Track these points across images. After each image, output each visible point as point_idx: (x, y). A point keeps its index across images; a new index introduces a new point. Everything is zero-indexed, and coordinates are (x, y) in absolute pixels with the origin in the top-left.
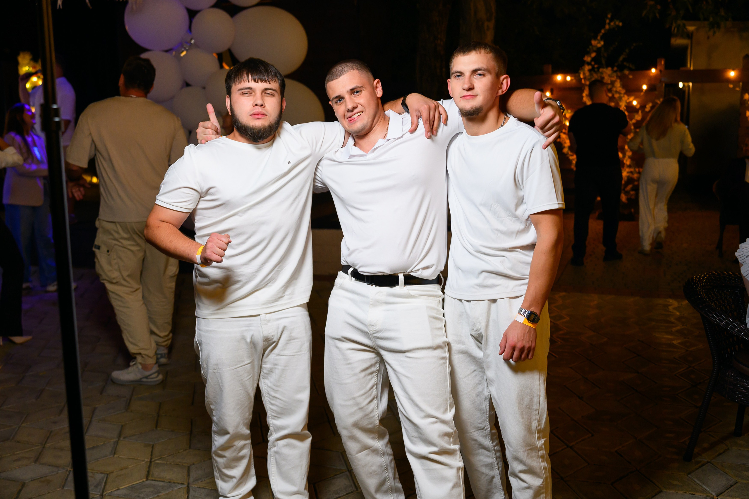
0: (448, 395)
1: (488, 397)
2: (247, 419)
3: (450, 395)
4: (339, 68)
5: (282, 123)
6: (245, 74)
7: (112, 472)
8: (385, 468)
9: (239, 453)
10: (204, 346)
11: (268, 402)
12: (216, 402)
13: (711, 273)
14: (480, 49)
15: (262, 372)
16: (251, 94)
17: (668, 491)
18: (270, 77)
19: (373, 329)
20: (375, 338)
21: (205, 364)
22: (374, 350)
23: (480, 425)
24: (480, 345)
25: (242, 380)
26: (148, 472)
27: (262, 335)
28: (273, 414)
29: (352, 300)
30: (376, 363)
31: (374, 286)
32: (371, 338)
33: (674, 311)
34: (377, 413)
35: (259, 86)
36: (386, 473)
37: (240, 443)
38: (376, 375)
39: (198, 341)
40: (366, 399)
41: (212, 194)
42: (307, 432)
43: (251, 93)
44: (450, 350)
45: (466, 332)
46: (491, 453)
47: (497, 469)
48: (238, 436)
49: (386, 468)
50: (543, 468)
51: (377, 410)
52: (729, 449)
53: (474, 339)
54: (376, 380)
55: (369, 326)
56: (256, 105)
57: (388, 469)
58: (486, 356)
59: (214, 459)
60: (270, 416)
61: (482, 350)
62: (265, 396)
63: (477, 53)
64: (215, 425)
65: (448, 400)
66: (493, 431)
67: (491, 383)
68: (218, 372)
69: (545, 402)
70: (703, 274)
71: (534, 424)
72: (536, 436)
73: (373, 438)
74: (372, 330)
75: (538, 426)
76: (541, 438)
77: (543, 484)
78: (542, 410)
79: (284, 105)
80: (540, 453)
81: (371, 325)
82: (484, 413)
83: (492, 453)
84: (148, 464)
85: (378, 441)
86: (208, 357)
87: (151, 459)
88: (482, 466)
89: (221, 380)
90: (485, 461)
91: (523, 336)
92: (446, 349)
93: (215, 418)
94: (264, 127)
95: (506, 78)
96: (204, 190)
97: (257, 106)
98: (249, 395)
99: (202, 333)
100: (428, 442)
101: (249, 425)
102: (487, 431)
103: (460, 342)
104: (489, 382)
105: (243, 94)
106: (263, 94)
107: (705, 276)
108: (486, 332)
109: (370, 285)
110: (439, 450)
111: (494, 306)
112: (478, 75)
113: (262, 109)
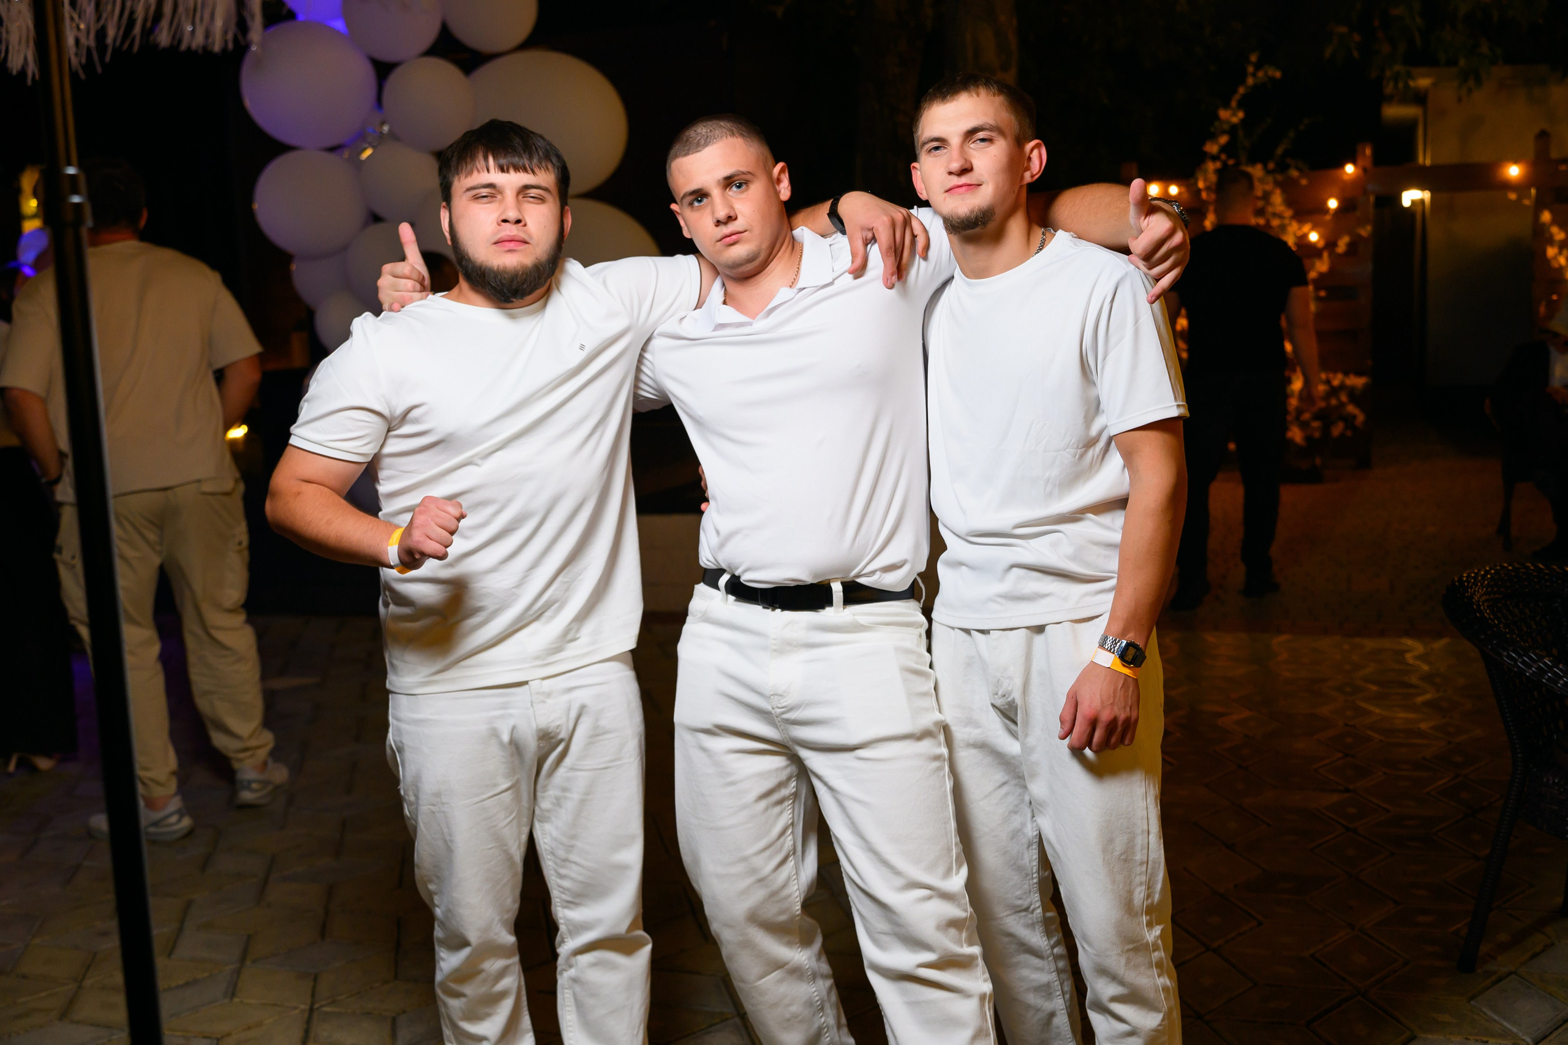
0: (952, 838)
1: (1035, 840)
2: (508, 912)
3: (955, 837)
4: (701, 130)
5: (564, 261)
6: (480, 156)
7: (229, 1035)
8: (819, 1005)
9: (494, 985)
10: (408, 755)
11: (552, 872)
12: (438, 877)
13: (1498, 568)
14: (978, 86)
15: (537, 809)
16: (495, 199)
17: (1430, 1036)
18: (535, 161)
19: (780, 704)
20: (787, 723)
21: (411, 793)
22: (786, 749)
23: (1019, 902)
24: (1012, 726)
25: (495, 826)
26: (307, 1032)
27: (534, 726)
28: (564, 897)
29: (731, 644)
30: (789, 779)
31: (778, 611)
32: (777, 723)
33: (1418, 663)
34: (796, 887)
35: (511, 180)
36: (822, 1017)
37: (494, 965)
38: (791, 804)
39: (395, 745)
40: (770, 858)
41: (416, 421)
42: (641, 933)
43: (493, 196)
44: (949, 742)
45: (981, 701)
46: (1046, 962)
47: (1059, 997)
48: (491, 949)
49: (820, 1007)
50: (1160, 989)
51: (796, 881)
52: (1553, 944)
53: (999, 713)
54: (791, 815)
55: (772, 697)
56: (505, 221)
57: (825, 1008)
58: (1027, 750)
59: (440, 999)
60: (558, 902)
61: (1018, 739)
62: (546, 858)
63: (972, 96)
64: (439, 926)
65: (953, 849)
66: (1049, 914)
67: (1041, 809)
68: (440, 812)
69: (1160, 845)
70: (1483, 570)
71: (1139, 895)
72: (1143, 921)
73: (789, 944)
74: (779, 706)
75: (1147, 899)
76: (1154, 924)
77: (1164, 1023)
78: (1154, 862)
79: (568, 222)
80: (1154, 956)
81: (776, 695)
82: (1027, 875)
83: (1048, 963)
84: (306, 1015)
85: (799, 950)
86: (417, 779)
87: (312, 1004)
88: (1028, 990)
89: (448, 828)
90: (1033, 980)
91: (1112, 695)
92: (942, 737)
93: (438, 912)
94: (525, 267)
95: (1037, 146)
96: (399, 411)
97: (507, 224)
98: (510, 858)
99: (404, 726)
100: (915, 943)
101: (513, 923)
102: (1034, 915)
103: (970, 722)
104: (1034, 807)
105: (477, 198)
106: (520, 197)
107: (1487, 572)
108: (1024, 698)
109: (768, 608)
110: (940, 958)
111: (1039, 639)
112: (978, 142)
113: (518, 230)
